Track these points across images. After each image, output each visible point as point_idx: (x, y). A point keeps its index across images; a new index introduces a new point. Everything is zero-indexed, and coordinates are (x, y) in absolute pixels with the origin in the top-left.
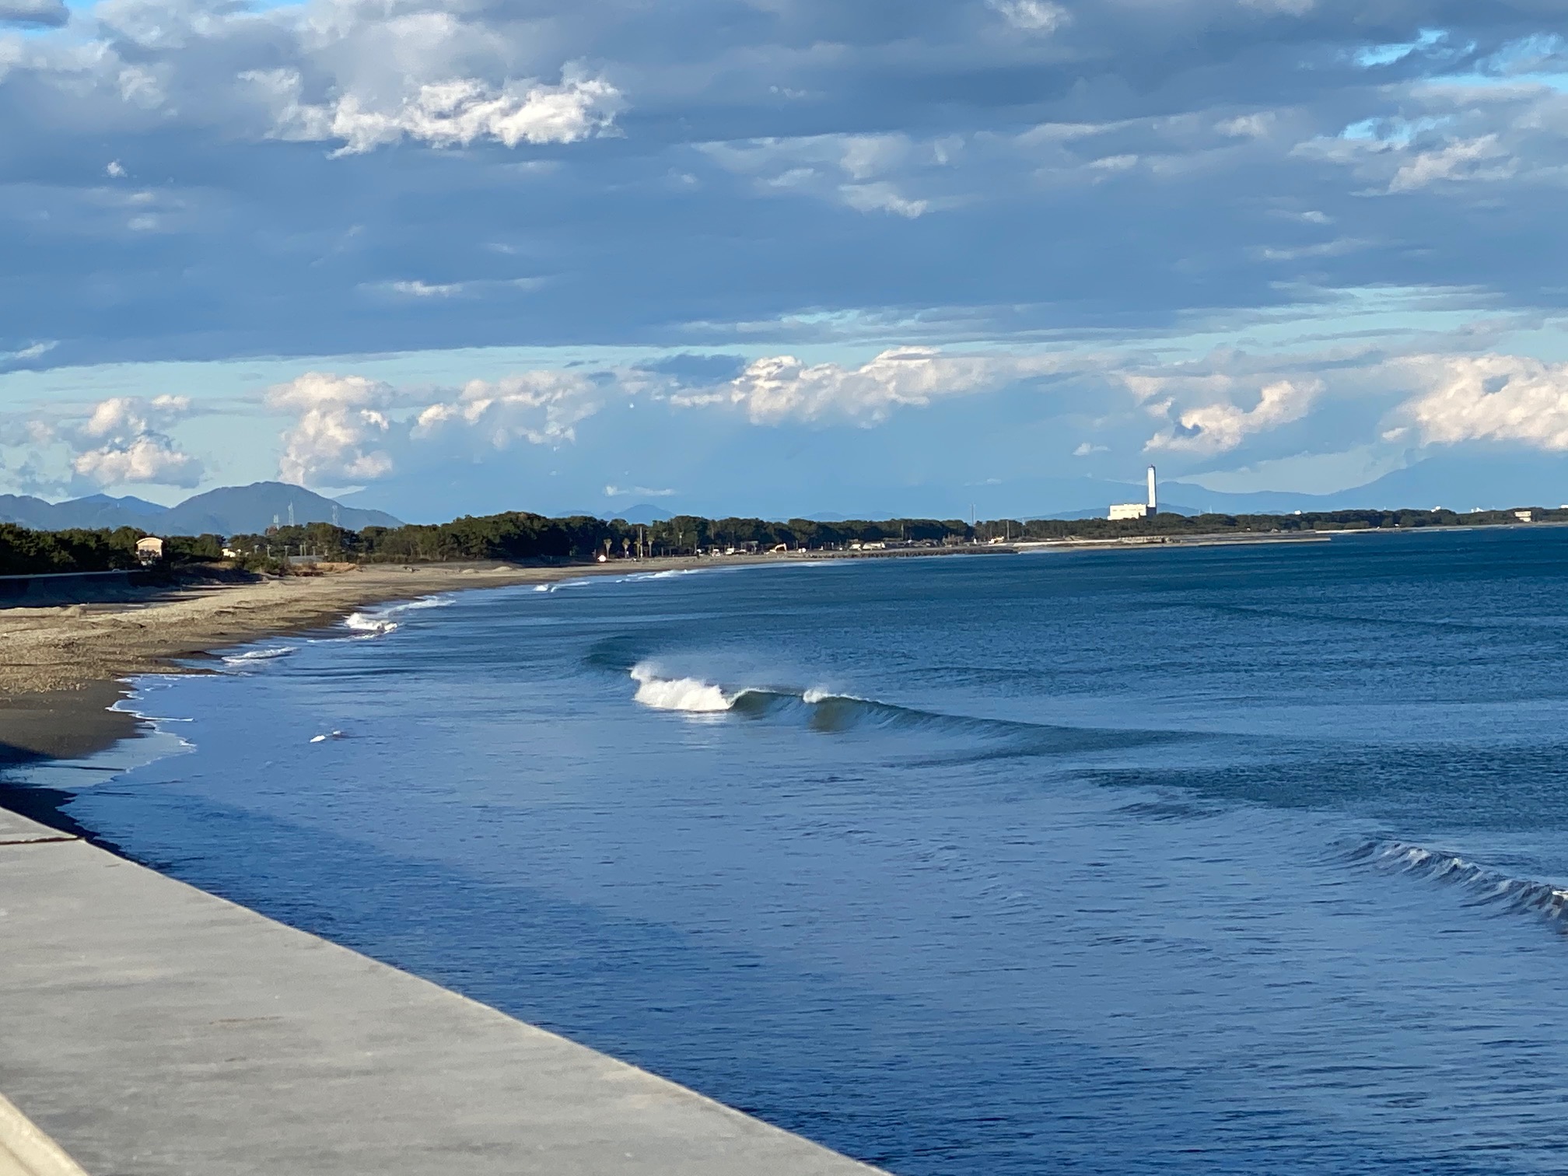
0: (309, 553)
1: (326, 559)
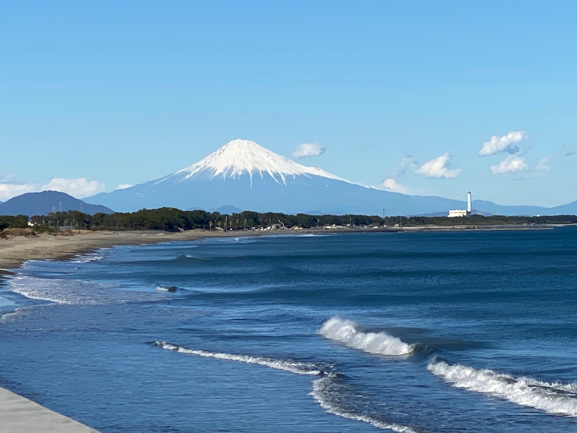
0: (69, 225)
1: (76, 228)
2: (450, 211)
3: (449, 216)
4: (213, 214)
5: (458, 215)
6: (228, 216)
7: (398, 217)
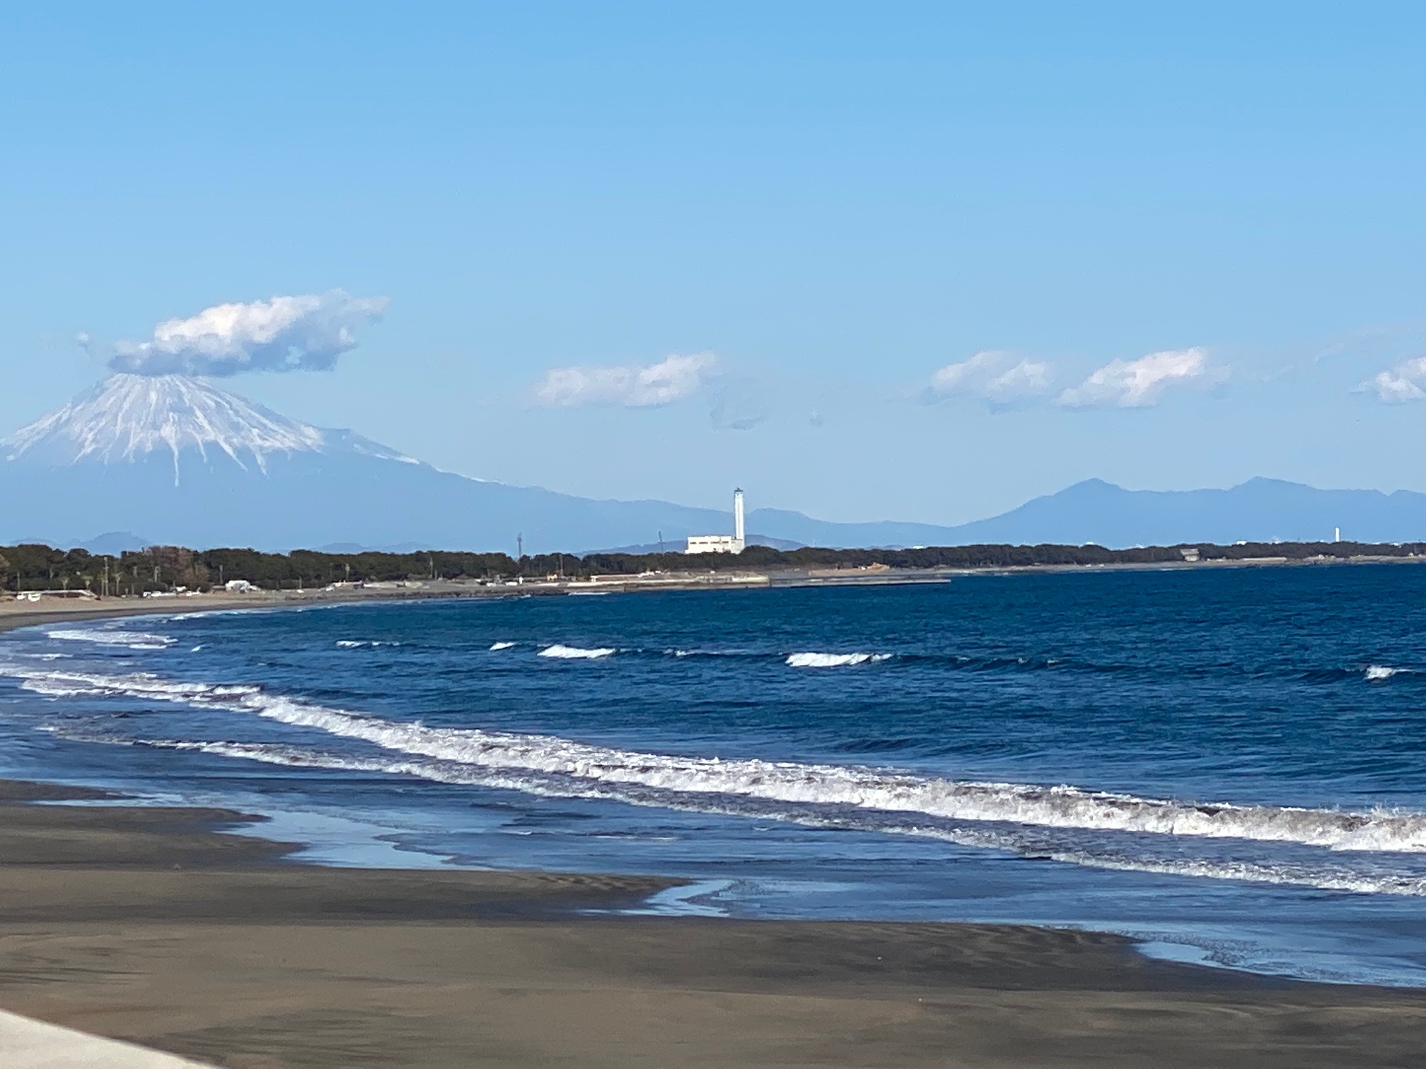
2: (691, 539)
3: (687, 552)
4: (69, 557)
5: (709, 549)
6: (110, 558)
7: (556, 556)
